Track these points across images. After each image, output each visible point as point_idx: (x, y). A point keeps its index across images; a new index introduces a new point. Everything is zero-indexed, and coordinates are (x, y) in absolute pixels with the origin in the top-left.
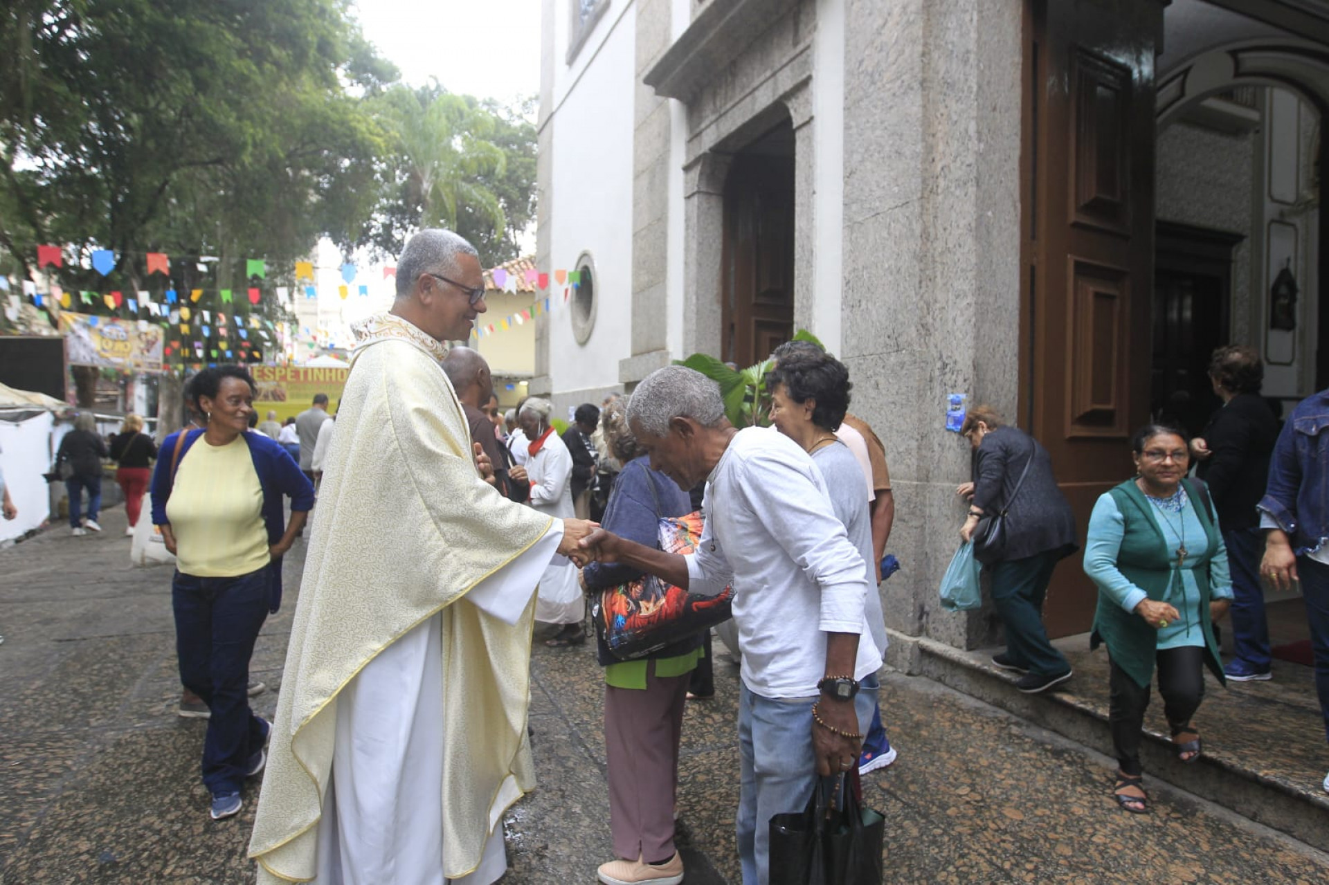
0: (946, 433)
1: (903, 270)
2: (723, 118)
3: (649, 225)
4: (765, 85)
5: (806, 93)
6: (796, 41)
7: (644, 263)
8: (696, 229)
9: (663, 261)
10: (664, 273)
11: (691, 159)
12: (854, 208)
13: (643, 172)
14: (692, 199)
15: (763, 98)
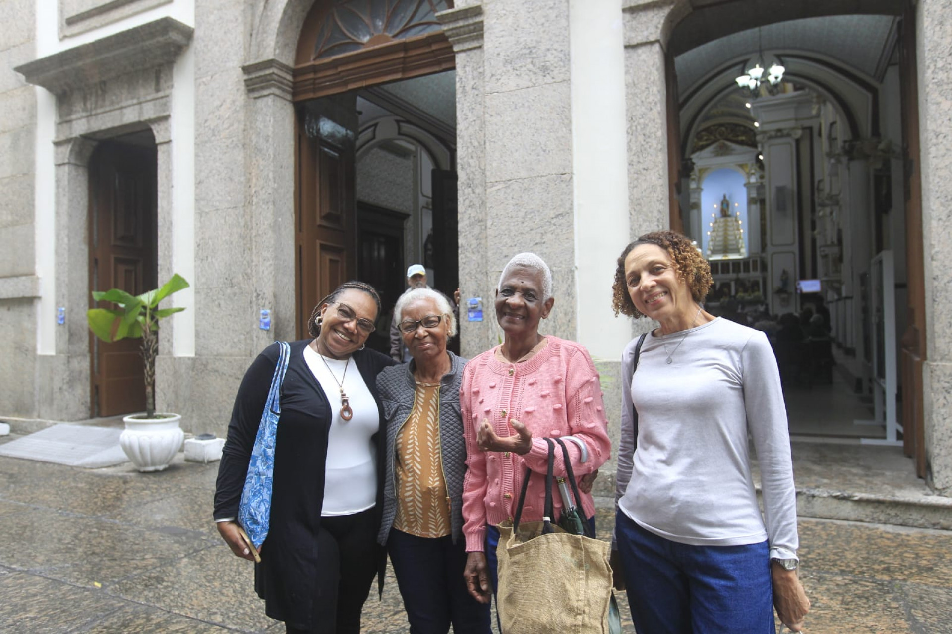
0: (260, 331)
1: (234, 243)
2: (94, 117)
3: (13, 176)
4: (132, 107)
5: (166, 124)
6: (157, 89)
7: (7, 205)
8: (67, 190)
9: (31, 207)
10: (32, 217)
11: (61, 138)
12: (202, 203)
13: (4, 132)
14: (62, 167)
15: (131, 115)
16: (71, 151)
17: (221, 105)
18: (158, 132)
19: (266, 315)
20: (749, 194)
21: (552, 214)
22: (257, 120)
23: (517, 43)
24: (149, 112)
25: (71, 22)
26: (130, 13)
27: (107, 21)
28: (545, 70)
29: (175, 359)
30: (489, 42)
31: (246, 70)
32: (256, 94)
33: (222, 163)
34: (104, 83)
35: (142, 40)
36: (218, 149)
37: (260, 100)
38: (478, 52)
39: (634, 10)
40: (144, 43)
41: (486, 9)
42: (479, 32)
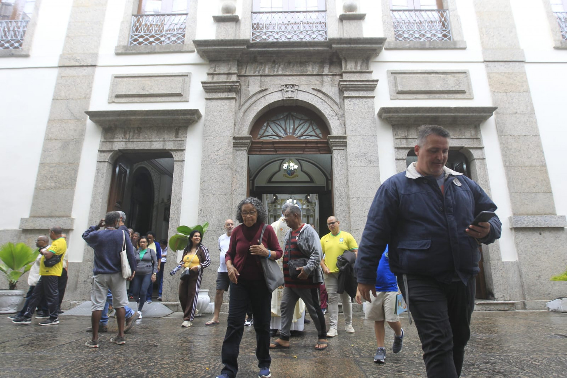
2: (130, 143)
3: (59, 163)
4: (158, 142)
5: (181, 153)
6: (177, 137)
7: (52, 178)
8: (105, 175)
9: (73, 181)
10: (73, 186)
11: (104, 149)
12: (205, 191)
13: (56, 140)
14: (103, 163)
15: (157, 145)
16: (111, 156)
17: (219, 150)
18: (175, 156)
23: (360, 151)
24: (169, 146)
25: (117, 96)
26: (162, 101)
27: (145, 101)
28: (370, 162)
30: (349, 148)
31: (235, 138)
32: (237, 149)
33: (218, 175)
35: (178, 115)
36: (216, 168)
37: (239, 151)
38: (343, 151)
39: (398, 148)
40: (178, 117)
41: (347, 138)
42: (345, 145)
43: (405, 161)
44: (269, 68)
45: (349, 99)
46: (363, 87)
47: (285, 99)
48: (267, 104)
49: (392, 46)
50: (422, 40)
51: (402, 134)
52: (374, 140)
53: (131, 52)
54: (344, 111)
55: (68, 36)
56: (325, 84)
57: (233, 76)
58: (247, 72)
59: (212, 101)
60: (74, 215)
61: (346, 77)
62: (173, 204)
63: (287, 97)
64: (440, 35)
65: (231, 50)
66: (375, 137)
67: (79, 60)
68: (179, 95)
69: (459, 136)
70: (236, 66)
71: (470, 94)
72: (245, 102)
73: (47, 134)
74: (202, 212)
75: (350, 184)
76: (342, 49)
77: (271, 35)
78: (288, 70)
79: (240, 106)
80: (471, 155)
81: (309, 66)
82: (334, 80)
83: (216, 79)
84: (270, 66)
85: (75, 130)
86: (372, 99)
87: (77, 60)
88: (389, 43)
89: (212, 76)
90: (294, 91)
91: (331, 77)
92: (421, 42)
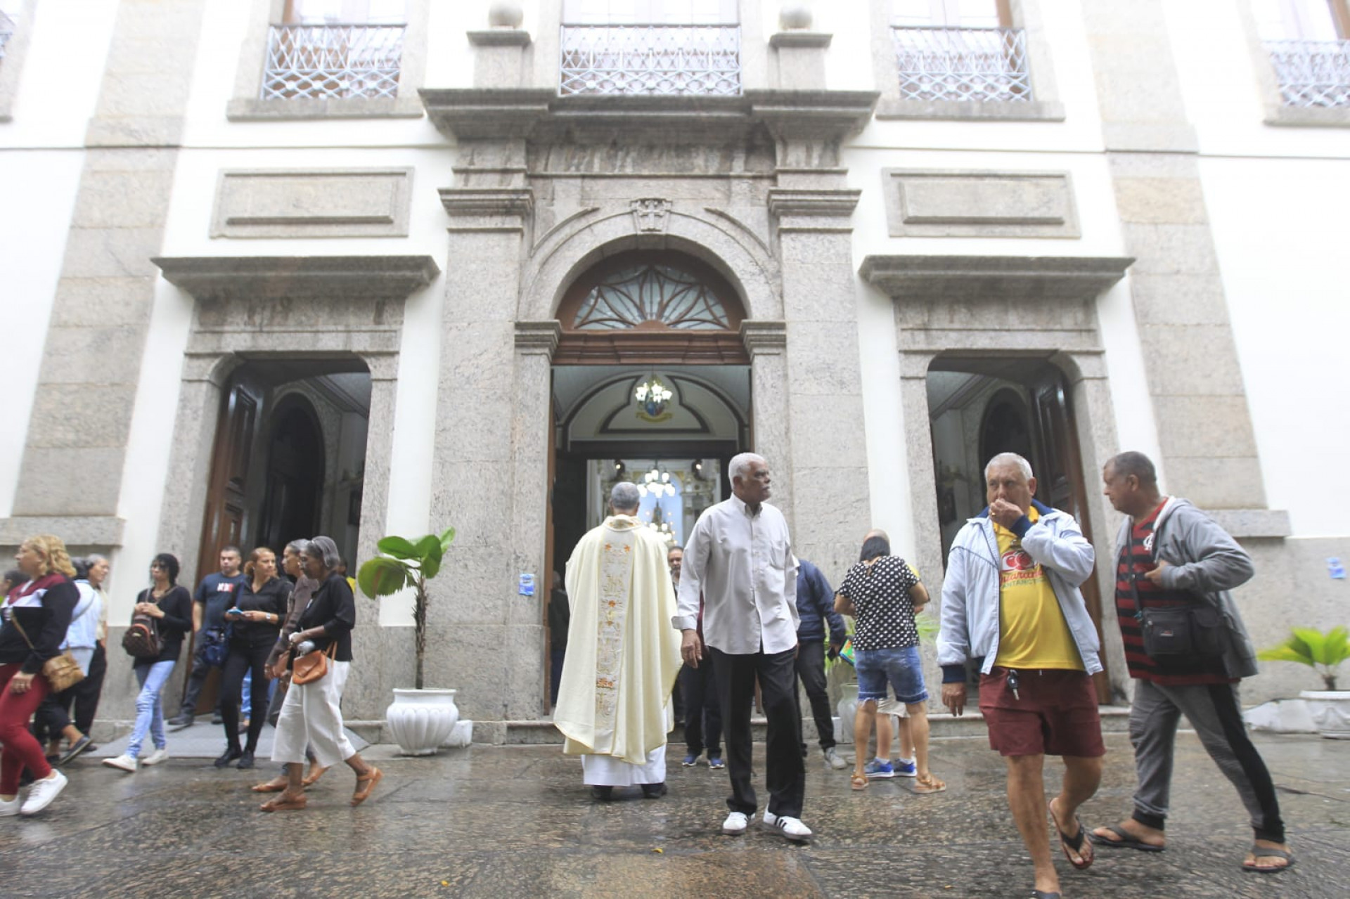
0: (519, 597)
1: (492, 499)
2: (265, 336)
3: (87, 383)
4: (334, 334)
5: (389, 360)
6: (378, 322)
7: (68, 419)
8: (201, 412)
9: (121, 427)
10: (122, 439)
11: (200, 349)
12: (446, 452)
13: (78, 326)
14: (196, 385)
15: (330, 341)
16: (216, 367)
17: (481, 354)
18: (375, 367)
19: (529, 579)
20: (684, 504)
21: (853, 498)
22: (524, 376)
23: (817, 358)
24: (360, 343)
25: (233, 222)
26: (342, 234)
27: (300, 234)
28: (842, 383)
29: (381, 629)
30: (792, 351)
31: (518, 326)
32: (525, 351)
33: (479, 414)
34: (289, 300)
35: (381, 269)
36: (474, 398)
37: (530, 357)
38: (776, 358)
39: (906, 353)
40: (382, 273)
41: (788, 326)
42: (781, 342)
43: (923, 383)
44: (602, 160)
45: (793, 235)
46: (825, 207)
47: (640, 233)
48: (597, 244)
49: (893, 112)
50: (961, 99)
51: (916, 317)
52: (850, 332)
53: (266, 114)
54: (780, 262)
55: (109, 74)
56: (735, 199)
57: (516, 176)
58: (549, 167)
59: (465, 235)
60: (123, 511)
61: (785, 182)
62: (370, 483)
63: (646, 228)
64: (1005, 89)
65: (510, 114)
66: (852, 324)
67: (136, 131)
68: (385, 221)
69: (1048, 323)
70: (523, 153)
71: (1074, 227)
72: (545, 240)
73: (56, 313)
74: (440, 504)
75: (793, 437)
76: (776, 117)
77: (607, 81)
78: (646, 164)
79: (533, 249)
80: (1075, 369)
81: (698, 154)
82: (757, 189)
83: (474, 183)
84: (605, 155)
85: (127, 304)
86: (846, 236)
87: (131, 133)
88: (887, 104)
89: (463, 176)
90: (661, 214)
91: (751, 181)
92: (961, 103)
